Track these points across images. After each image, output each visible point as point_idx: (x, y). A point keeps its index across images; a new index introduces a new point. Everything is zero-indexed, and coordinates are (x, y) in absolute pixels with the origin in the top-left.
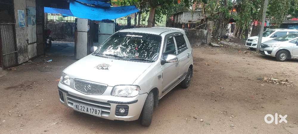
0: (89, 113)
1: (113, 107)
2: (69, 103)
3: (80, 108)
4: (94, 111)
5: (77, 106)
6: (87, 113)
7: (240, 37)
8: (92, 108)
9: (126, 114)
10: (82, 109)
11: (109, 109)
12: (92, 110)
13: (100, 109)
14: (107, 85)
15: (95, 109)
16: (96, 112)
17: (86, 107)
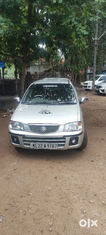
0: (47, 148)
1: (68, 139)
2: (24, 144)
3: (37, 146)
4: (52, 145)
5: (35, 145)
6: (45, 148)
7: (75, 82)
8: (49, 144)
9: (76, 143)
10: (40, 146)
11: (64, 142)
12: (50, 146)
13: (56, 144)
14: (60, 125)
15: (52, 144)
16: (53, 146)
17: (43, 144)
